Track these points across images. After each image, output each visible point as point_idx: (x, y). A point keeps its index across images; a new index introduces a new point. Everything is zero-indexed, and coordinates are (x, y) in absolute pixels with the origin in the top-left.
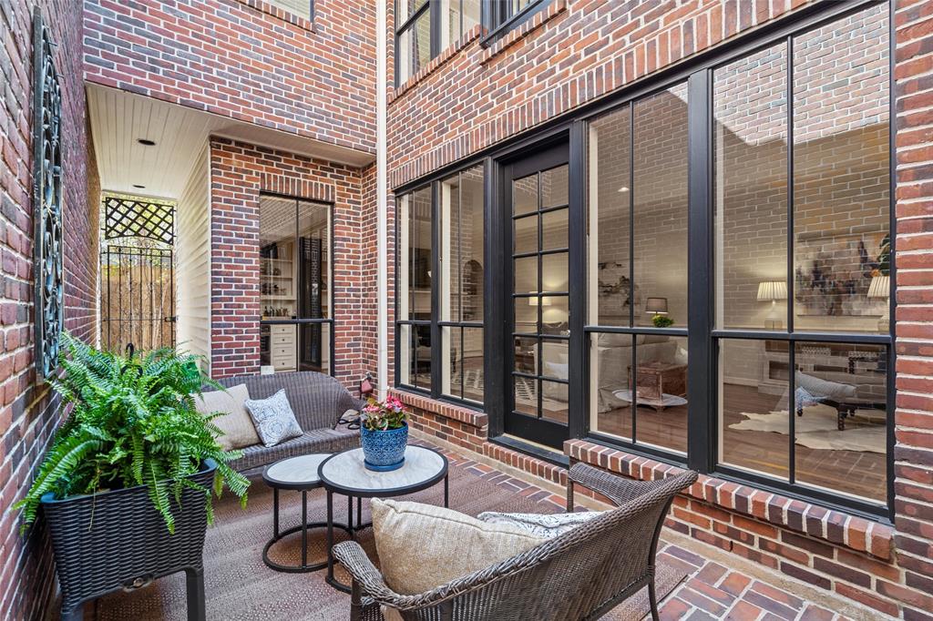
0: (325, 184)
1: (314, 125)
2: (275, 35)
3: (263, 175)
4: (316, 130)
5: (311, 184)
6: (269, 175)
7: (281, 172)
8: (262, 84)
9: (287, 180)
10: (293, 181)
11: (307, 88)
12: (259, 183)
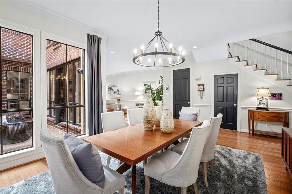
0: (27, 68)
1: (20, 56)
2: (8, 36)
3: (7, 67)
4: (21, 57)
5: (22, 68)
6: (9, 67)
7: (13, 66)
8: (4, 48)
9: (15, 68)
10: (17, 68)
11: (18, 48)
12: (6, 69)
